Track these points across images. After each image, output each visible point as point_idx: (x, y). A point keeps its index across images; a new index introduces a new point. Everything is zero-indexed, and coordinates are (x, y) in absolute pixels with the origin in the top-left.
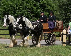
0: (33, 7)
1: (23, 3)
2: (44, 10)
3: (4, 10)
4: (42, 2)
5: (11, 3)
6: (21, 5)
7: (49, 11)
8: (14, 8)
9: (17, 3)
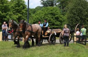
0: (51, 19)
1: (45, 16)
2: (58, 20)
3: (34, 21)
4: (56, 16)
5: (38, 17)
6: (44, 18)
7: (61, 21)
8: (39, 20)
9: (41, 16)
